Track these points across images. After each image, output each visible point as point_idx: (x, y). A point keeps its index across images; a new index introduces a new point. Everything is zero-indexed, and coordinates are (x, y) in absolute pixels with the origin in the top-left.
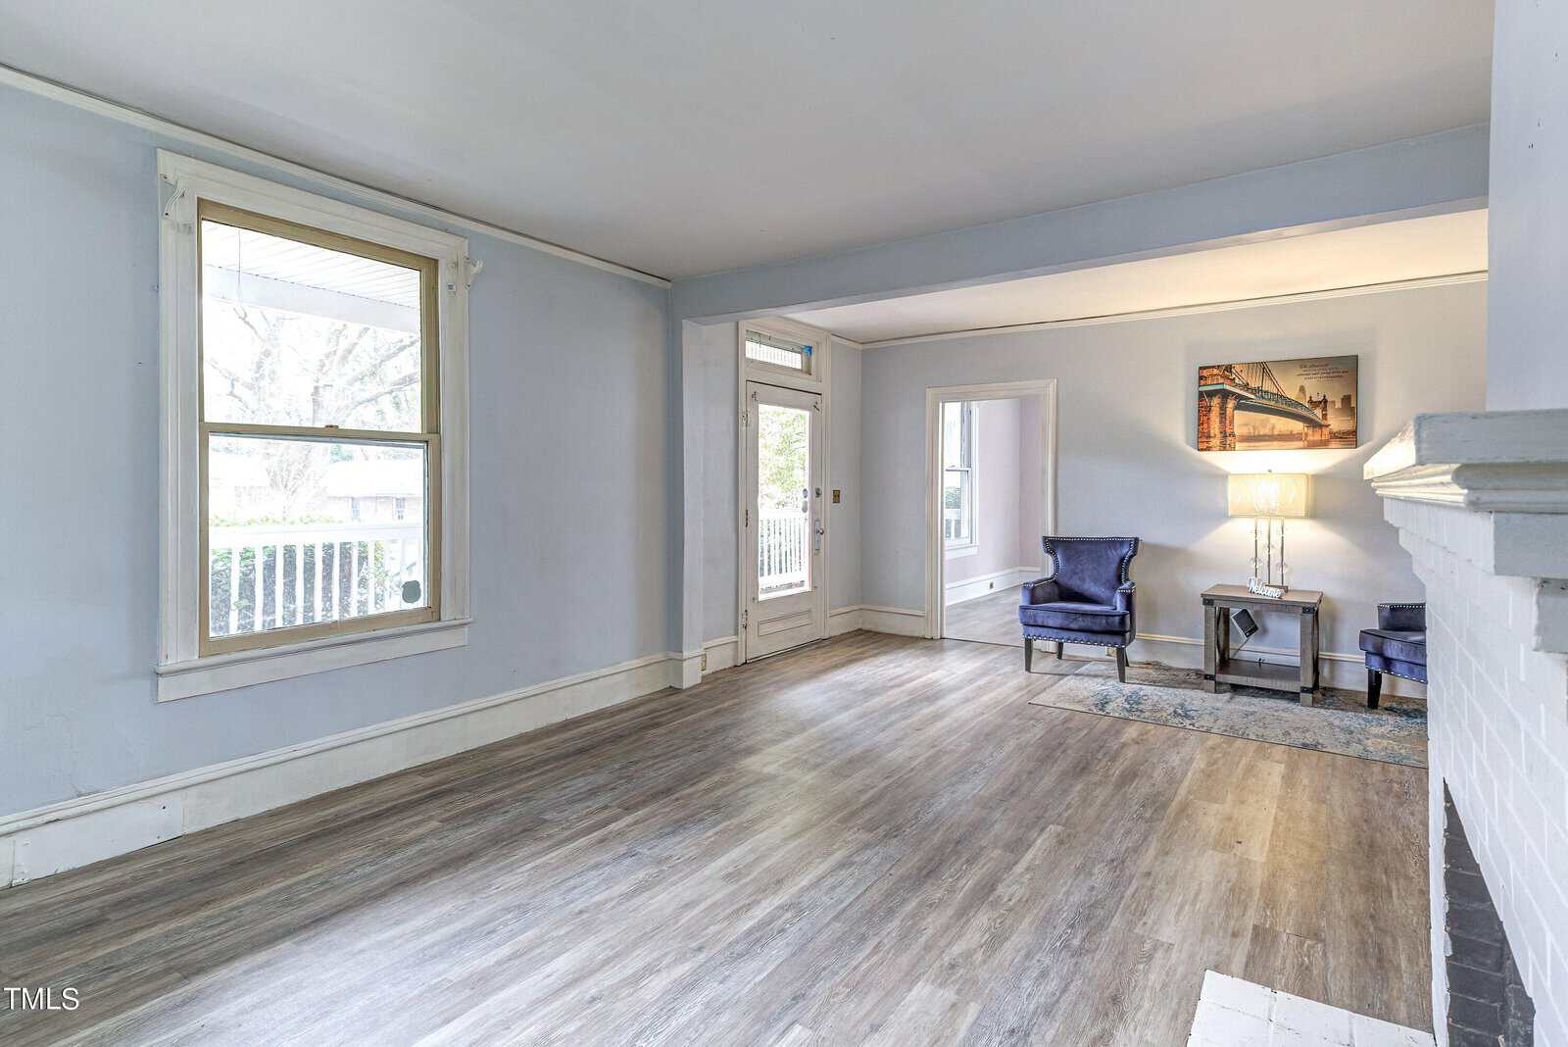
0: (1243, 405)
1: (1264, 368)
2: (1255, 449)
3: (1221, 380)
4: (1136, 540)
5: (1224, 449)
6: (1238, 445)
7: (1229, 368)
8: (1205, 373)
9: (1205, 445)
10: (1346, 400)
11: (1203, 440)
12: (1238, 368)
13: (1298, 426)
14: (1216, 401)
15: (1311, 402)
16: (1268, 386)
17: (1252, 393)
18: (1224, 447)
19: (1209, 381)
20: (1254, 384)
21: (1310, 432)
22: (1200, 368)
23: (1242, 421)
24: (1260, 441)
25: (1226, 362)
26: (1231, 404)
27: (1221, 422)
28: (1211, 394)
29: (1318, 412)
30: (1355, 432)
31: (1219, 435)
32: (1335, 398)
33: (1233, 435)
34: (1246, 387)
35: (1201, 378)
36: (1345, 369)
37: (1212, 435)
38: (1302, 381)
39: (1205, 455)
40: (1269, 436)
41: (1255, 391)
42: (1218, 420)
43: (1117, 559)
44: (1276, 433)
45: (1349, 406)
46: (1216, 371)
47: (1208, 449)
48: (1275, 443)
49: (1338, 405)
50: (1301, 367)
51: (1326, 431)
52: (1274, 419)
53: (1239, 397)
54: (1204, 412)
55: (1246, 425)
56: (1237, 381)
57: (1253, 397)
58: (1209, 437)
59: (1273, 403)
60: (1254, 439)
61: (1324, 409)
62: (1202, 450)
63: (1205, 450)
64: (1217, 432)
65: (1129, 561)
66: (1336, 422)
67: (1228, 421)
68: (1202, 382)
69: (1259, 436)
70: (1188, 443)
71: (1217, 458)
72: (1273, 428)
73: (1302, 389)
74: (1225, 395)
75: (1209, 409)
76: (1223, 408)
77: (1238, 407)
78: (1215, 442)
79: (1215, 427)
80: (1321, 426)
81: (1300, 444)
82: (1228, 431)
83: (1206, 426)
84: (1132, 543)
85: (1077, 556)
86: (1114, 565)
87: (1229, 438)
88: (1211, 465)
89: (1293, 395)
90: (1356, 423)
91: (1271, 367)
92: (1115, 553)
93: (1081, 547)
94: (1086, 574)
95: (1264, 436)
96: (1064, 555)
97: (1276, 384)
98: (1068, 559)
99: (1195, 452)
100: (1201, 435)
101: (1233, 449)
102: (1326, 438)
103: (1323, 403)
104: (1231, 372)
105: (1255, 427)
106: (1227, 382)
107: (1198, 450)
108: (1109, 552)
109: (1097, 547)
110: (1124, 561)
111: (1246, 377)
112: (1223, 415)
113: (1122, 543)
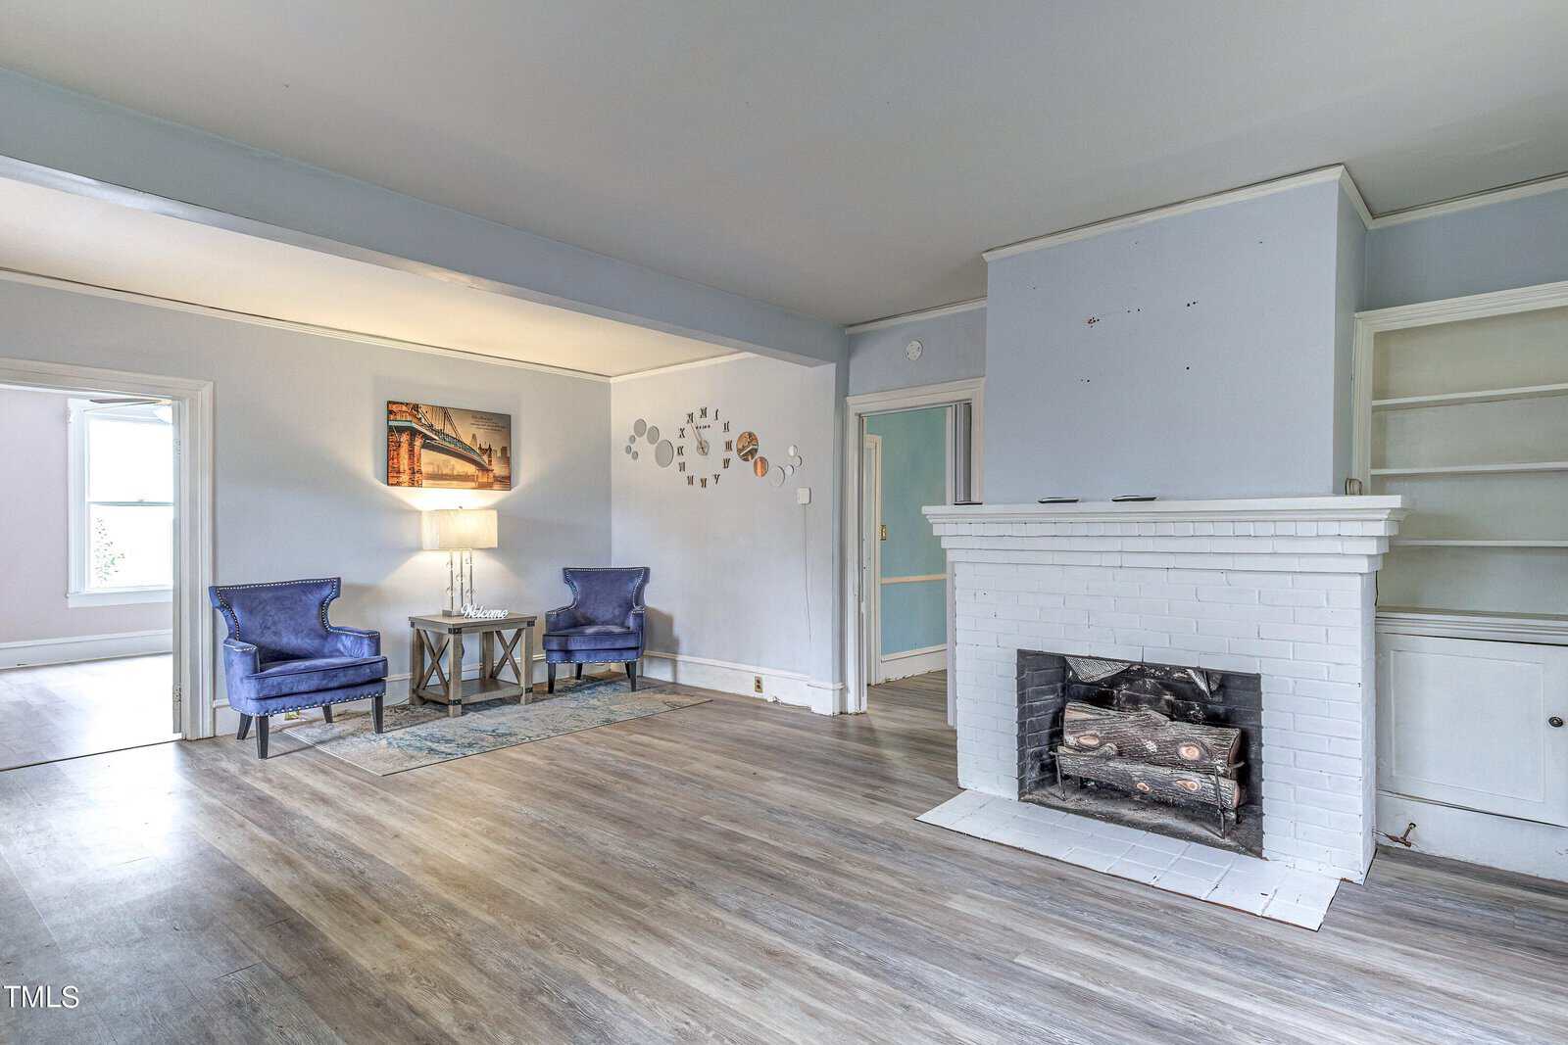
0: (429, 445)
1: (445, 413)
2: (439, 486)
3: (409, 418)
4: (339, 579)
5: (413, 485)
6: (425, 482)
7: (416, 407)
8: (394, 408)
9: (395, 481)
10: (504, 450)
11: (392, 475)
12: (423, 409)
13: (471, 469)
14: (405, 438)
15: (480, 448)
16: (448, 430)
17: (436, 434)
18: (412, 483)
19: (398, 418)
20: (438, 426)
21: (480, 474)
22: (389, 402)
23: (428, 460)
24: (442, 479)
25: (413, 401)
26: (418, 442)
27: (410, 458)
28: (401, 430)
29: (485, 458)
30: (509, 478)
31: (408, 471)
32: (497, 448)
33: (420, 472)
34: (431, 427)
35: (390, 412)
36: (501, 424)
37: (401, 470)
38: (474, 430)
39: (396, 491)
40: (450, 476)
41: (437, 432)
42: (407, 456)
43: (318, 603)
44: (455, 473)
45: (506, 456)
46: (404, 408)
47: (398, 484)
48: (454, 482)
49: (499, 454)
50: (473, 417)
51: (491, 475)
52: (453, 461)
53: (425, 436)
54: (392, 448)
55: (432, 464)
56: (423, 420)
57: (436, 438)
58: (399, 472)
59: (452, 446)
60: (438, 477)
61: (490, 456)
62: (392, 485)
63: (395, 485)
64: (406, 468)
65: (328, 604)
66: (498, 469)
67: (415, 459)
68: (392, 417)
69: (442, 475)
70: (376, 477)
71: (405, 494)
72: (453, 469)
73: (474, 436)
74: (414, 433)
75: (399, 445)
76: (411, 445)
77: (424, 446)
78: (405, 477)
79: (404, 463)
80: (488, 470)
81: (473, 484)
82: (416, 469)
83: (395, 461)
84: (335, 584)
85: (261, 606)
86: (315, 612)
87: (417, 475)
88: (400, 501)
89: (467, 441)
90: (510, 470)
91: (451, 412)
92: (312, 598)
93: (265, 596)
94: (280, 626)
95: (446, 475)
96: (243, 607)
97: (454, 429)
98: (251, 612)
99: (385, 486)
100: (390, 469)
101: (420, 486)
102: (491, 480)
103: (489, 451)
104: (418, 412)
105: (438, 466)
106: (415, 420)
107: (388, 484)
108: (304, 598)
109: (286, 593)
110: (323, 605)
111: (430, 418)
112: (411, 451)
113: (319, 585)
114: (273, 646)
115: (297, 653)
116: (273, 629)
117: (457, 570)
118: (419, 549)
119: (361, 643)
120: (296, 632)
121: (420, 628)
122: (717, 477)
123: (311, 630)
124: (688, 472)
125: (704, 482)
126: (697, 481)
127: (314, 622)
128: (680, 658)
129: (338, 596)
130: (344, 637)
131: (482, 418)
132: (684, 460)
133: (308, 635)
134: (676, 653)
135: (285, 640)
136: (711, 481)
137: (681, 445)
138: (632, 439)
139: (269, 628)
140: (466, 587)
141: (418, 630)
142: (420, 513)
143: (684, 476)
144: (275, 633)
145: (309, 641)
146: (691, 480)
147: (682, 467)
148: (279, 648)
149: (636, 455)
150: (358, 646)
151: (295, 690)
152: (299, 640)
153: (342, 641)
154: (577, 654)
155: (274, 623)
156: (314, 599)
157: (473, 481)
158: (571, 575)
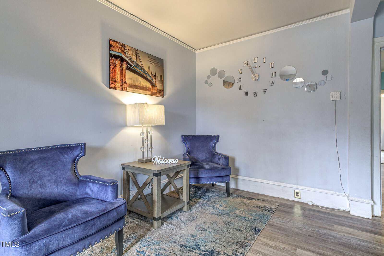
1: (137, 52)
2: (134, 92)
3: (120, 51)
4: (85, 144)
5: (122, 90)
6: (128, 89)
7: (123, 46)
8: (112, 43)
9: (112, 86)
10: (161, 76)
11: (111, 83)
12: (127, 48)
13: (148, 85)
14: (118, 62)
15: (152, 74)
16: (138, 62)
17: (133, 63)
18: (122, 88)
19: (115, 49)
20: (134, 59)
21: (152, 88)
22: (110, 40)
23: (129, 77)
24: (136, 88)
25: (122, 42)
26: (125, 66)
27: (121, 74)
28: (116, 57)
29: (154, 79)
30: (163, 91)
31: (120, 82)
32: (158, 75)
34: (130, 59)
35: (110, 46)
36: (160, 63)
37: (117, 80)
38: (149, 64)
39: (114, 92)
40: (139, 87)
42: (119, 73)
43: (71, 160)
44: (141, 86)
46: (118, 45)
47: (115, 88)
48: (141, 90)
49: (159, 79)
50: (148, 57)
51: (156, 89)
52: (141, 79)
53: (128, 63)
54: (112, 67)
55: (131, 79)
56: (127, 54)
57: (133, 65)
58: (115, 81)
59: (140, 71)
60: (134, 87)
61: (156, 79)
63: (113, 88)
64: (119, 79)
65: (78, 161)
66: (159, 86)
67: (123, 75)
68: (111, 48)
70: (103, 83)
71: (118, 94)
72: (140, 83)
73: (149, 68)
74: (122, 60)
75: (115, 65)
76: (121, 67)
77: (128, 69)
78: (118, 85)
79: (118, 76)
80: (155, 86)
81: (149, 93)
82: (124, 80)
83: (113, 74)
84: (83, 147)
85: (30, 166)
86: (69, 166)
87: (124, 84)
88: (115, 98)
89: (146, 69)
90: (163, 87)
91: (139, 53)
92: (67, 157)
93: (33, 157)
94: (45, 180)
95: (137, 86)
96: (15, 168)
97: (141, 62)
98: (22, 171)
99: (108, 89)
100: (111, 79)
101: (125, 90)
102: (156, 91)
103: (155, 76)
104: (124, 48)
105: (134, 81)
106: (123, 53)
107: (110, 88)
108: (61, 157)
109: (49, 155)
110: (75, 162)
111: (130, 54)
112: (121, 70)
113: (71, 148)
114: (39, 196)
115: (58, 198)
116: (39, 182)
117: (145, 138)
118: (125, 125)
119: (106, 190)
120: (57, 183)
121: (128, 170)
122: (265, 91)
123: (67, 180)
124: (244, 89)
125: (255, 94)
126: (251, 94)
127: (69, 174)
128: (239, 177)
129: (84, 155)
130: (91, 184)
131: (152, 58)
132: (241, 85)
133: (65, 184)
134: (237, 175)
135: (48, 190)
136: (260, 93)
137: (240, 77)
138: (209, 77)
139: (36, 182)
140: (149, 146)
141: (127, 172)
142: (125, 105)
143: (242, 92)
144: (41, 186)
145: (66, 189)
146: (246, 94)
147: (241, 87)
148: (44, 197)
149: (210, 85)
150: (103, 192)
151: (61, 246)
152: (59, 189)
153: (89, 187)
154: (202, 179)
155: (40, 178)
156: (68, 158)
157: (149, 91)
158: (185, 139)
